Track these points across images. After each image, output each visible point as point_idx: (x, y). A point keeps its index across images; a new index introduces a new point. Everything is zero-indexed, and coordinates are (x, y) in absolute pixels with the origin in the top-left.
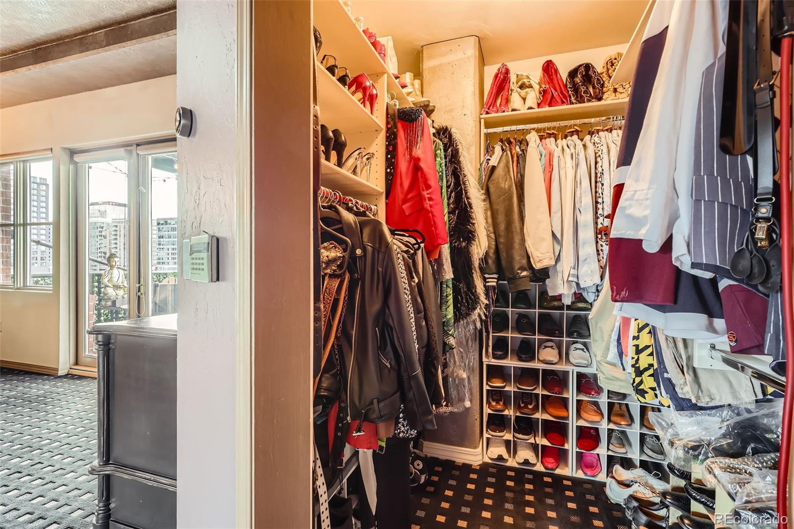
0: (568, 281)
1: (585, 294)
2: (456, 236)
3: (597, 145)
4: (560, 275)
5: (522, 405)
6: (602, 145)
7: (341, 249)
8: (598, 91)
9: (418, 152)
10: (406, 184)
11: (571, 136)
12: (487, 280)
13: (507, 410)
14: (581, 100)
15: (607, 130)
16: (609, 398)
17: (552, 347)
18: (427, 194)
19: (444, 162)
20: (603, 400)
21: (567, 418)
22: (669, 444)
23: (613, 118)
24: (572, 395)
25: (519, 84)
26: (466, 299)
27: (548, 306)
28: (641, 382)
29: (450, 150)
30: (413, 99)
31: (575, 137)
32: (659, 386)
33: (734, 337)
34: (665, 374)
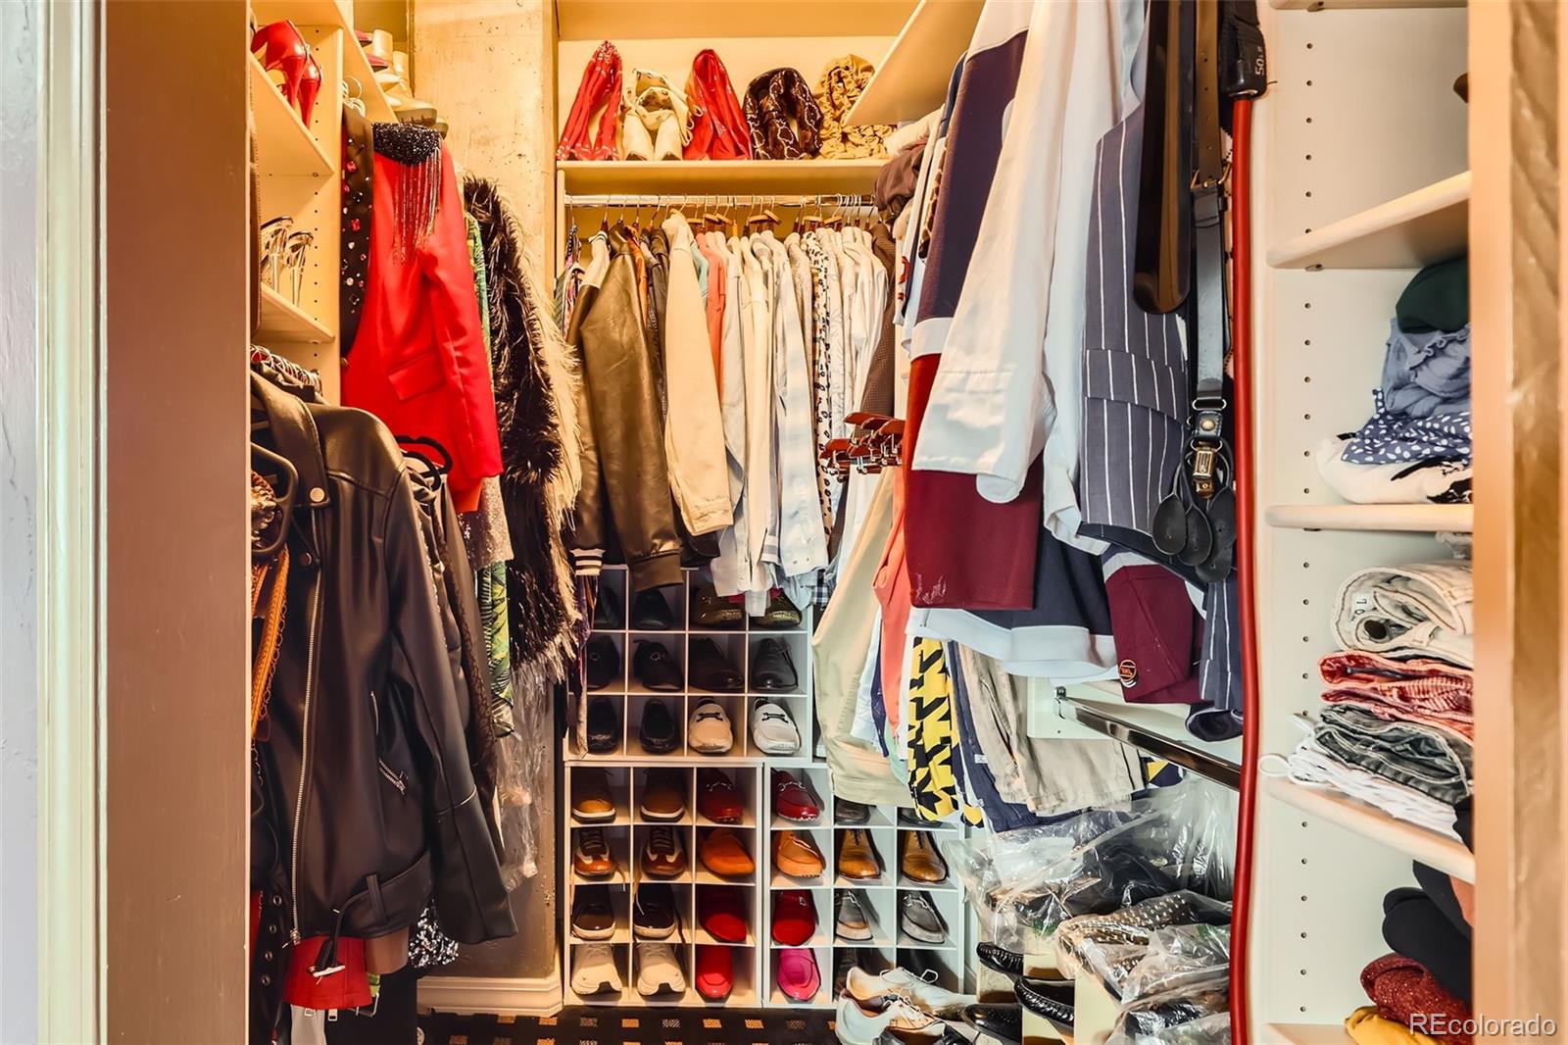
0: (760, 563)
1: (789, 592)
2: (513, 457)
3: (813, 258)
4: (742, 550)
5: (653, 858)
6: (826, 258)
7: (268, 487)
8: (810, 134)
9: (430, 239)
10: (399, 319)
11: (760, 231)
12: (578, 563)
13: (617, 874)
14: (776, 153)
15: (831, 225)
16: (836, 820)
17: (716, 715)
18: (456, 349)
19: (484, 269)
20: (824, 827)
21: (749, 876)
22: (987, 903)
23: (844, 198)
24: (761, 822)
25: (644, 95)
26: (538, 609)
27: (712, 620)
28: (928, 778)
29: (495, 240)
30: (397, 102)
31: (768, 235)
32: (961, 783)
33: (1132, 670)
34: (976, 756)
